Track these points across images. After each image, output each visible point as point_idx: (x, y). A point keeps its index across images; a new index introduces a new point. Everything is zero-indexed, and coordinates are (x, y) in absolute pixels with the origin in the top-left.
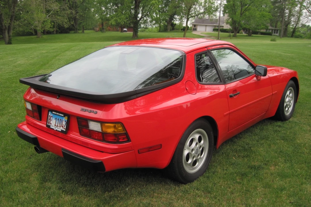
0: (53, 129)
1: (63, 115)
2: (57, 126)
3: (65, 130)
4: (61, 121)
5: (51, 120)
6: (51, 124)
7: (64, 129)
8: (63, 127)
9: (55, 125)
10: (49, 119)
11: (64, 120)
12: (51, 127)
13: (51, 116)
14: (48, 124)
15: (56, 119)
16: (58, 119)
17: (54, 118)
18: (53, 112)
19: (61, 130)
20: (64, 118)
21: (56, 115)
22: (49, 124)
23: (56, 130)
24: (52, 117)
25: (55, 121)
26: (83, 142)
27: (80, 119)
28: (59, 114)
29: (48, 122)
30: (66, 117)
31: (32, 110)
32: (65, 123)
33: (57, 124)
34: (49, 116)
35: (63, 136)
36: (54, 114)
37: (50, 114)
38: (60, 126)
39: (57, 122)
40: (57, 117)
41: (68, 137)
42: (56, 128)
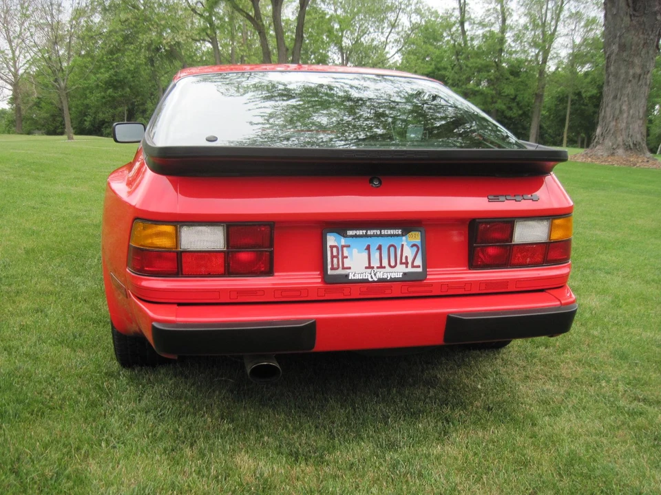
0: (366, 281)
1: (400, 232)
2: (381, 267)
3: (420, 270)
4: (392, 249)
5: (344, 257)
6: (350, 268)
7: (413, 266)
8: (405, 264)
9: (370, 267)
10: (333, 257)
11: (404, 243)
12: (351, 277)
13: (343, 247)
14: (330, 272)
15: (368, 248)
16: (380, 248)
17: (355, 251)
18: (350, 233)
19: (405, 274)
20: (404, 238)
21: (366, 239)
22: (340, 272)
23: (381, 280)
24: (349, 246)
25: (365, 254)
26: (488, 283)
27: (487, 223)
28: (381, 232)
29: (329, 267)
30: (413, 233)
31: (227, 248)
32: (415, 249)
33: (375, 263)
34: (329, 249)
35: (410, 289)
36: (356, 236)
37: (332, 240)
38: (392, 264)
39: (375, 255)
40: (374, 243)
41: (431, 285)
42: (375, 275)
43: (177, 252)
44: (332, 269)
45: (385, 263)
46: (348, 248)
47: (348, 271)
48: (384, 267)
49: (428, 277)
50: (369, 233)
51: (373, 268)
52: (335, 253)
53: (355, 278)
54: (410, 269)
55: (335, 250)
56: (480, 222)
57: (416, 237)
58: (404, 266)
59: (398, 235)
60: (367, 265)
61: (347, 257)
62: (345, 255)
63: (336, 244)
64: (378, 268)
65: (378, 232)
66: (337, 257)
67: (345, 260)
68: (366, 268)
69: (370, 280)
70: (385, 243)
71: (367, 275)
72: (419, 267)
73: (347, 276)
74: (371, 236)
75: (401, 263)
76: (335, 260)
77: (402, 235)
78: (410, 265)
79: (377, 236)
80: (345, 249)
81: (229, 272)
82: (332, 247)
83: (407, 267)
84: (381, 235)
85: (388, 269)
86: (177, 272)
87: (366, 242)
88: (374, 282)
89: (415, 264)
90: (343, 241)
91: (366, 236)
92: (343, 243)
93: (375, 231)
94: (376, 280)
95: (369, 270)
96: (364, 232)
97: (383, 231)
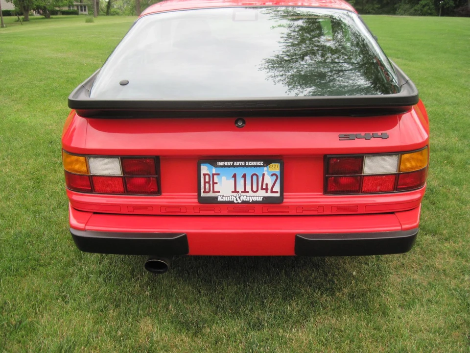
0: (232, 202)
1: (262, 163)
2: (245, 191)
3: (278, 195)
4: (255, 178)
5: (214, 183)
6: (219, 192)
7: (272, 192)
8: (266, 189)
9: (235, 191)
10: (205, 182)
11: (266, 173)
12: (220, 199)
13: (213, 175)
14: (203, 195)
15: (235, 176)
16: (244, 176)
17: (224, 178)
18: (220, 164)
19: (264, 197)
20: (265, 168)
21: (233, 169)
22: (211, 194)
23: (243, 202)
24: (218, 174)
25: (232, 181)
26: (339, 207)
27: (337, 158)
28: (245, 163)
29: (202, 190)
30: (273, 164)
31: (124, 174)
32: (274, 177)
33: (240, 188)
34: (202, 176)
35: (269, 210)
36: (224, 166)
37: (205, 169)
38: (255, 189)
39: (241, 182)
40: (240, 172)
41: (288, 207)
42: (239, 198)
43: (89, 176)
44: (205, 192)
45: (248, 188)
46: (218, 176)
47: (218, 194)
48: (248, 192)
49: (285, 200)
50: (235, 164)
51: (238, 192)
52: (207, 180)
53: (223, 200)
54: (269, 194)
55: (207, 177)
56: (330, 158)
57: (275, 168)
58: (265, 191)
59: (260, 166)
60: (234, 190)
61: (216, 183)
62: (215, 181)
63: (209, 173)
64: (242, 192)
65: (243, 163)
66: (209, 182)
67: (215, 185)
68: (233, 192)
69: (235, 202)
70: (249, 172)
71: (233, 198)
72: (277, 192)
73: (217, 198)
74: (237, 166)
75: (262, 189)
76: (207, 185)
77: (264, 166)
78: (269, 191)
79: (242, 166)
80: (215, 176)
81: (127, 191)
82: (205, 175)
83: (267, 192)
84: (245, 166)
85: (251, 193)
86: (91, 190)
87: (233, 171)
88: (238, 203)
89: (274, 190)
90: (214, 171)
91: (233, 166)
92: (214, 172)
93: (241, 163)
94: (240, 202)
95: (235, 194)
96: (232, 163)
97: (247, 163)
